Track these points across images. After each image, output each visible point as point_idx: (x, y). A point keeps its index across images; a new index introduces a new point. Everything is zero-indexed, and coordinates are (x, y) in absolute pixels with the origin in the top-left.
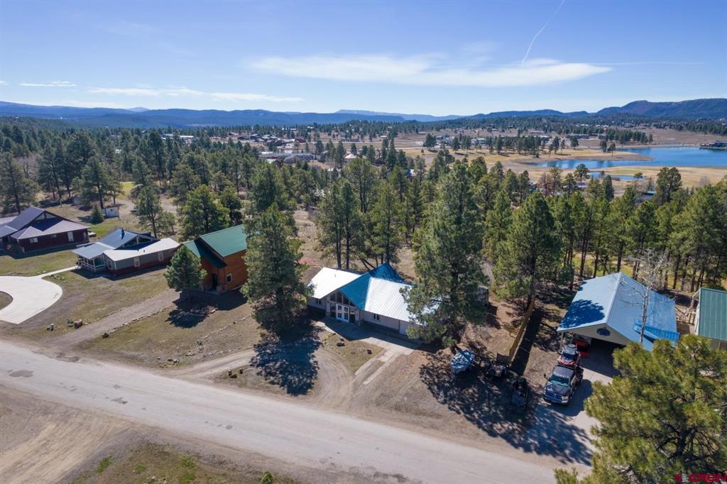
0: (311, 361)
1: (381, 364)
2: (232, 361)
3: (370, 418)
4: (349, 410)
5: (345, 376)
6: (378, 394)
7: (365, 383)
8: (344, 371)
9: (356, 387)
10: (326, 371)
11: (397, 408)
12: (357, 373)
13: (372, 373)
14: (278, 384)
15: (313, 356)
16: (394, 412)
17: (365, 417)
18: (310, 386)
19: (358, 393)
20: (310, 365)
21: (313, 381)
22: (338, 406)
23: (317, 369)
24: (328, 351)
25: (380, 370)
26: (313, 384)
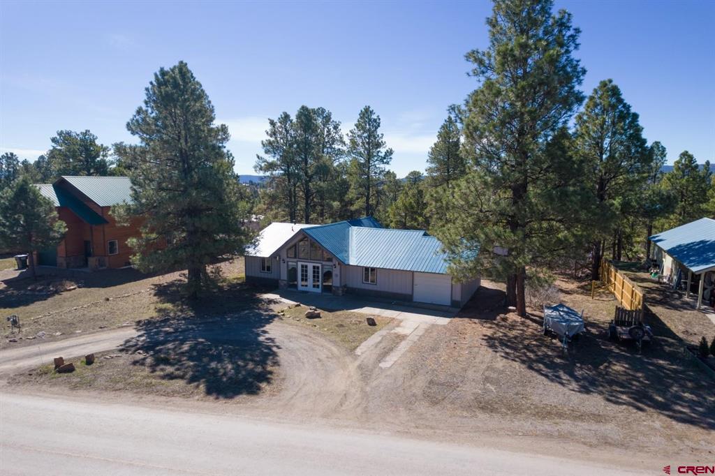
0: (261, 339)
1: (402, 338)
2: (73, 346)
3: (430, 432)
4: (365, 418)
5: (333, 356)
6: (421, 382)
7: (382, 365)
8: (329, 350)
9: (365, 373)
10: (292, 352)
11: (485, 406)
12: (358, 351)
13: (391, 350)
14: (182, 377)
15: (265, 332)
16: (482, 416)
17: (412, 430)
18: (265, 377)
19: (374, 383)
20: (260, 343)
21: (269, 368)
22: (335, 411)
23: (275, 349)
24: (291, 324)
25: (403, 346)
26: (271, 373)
